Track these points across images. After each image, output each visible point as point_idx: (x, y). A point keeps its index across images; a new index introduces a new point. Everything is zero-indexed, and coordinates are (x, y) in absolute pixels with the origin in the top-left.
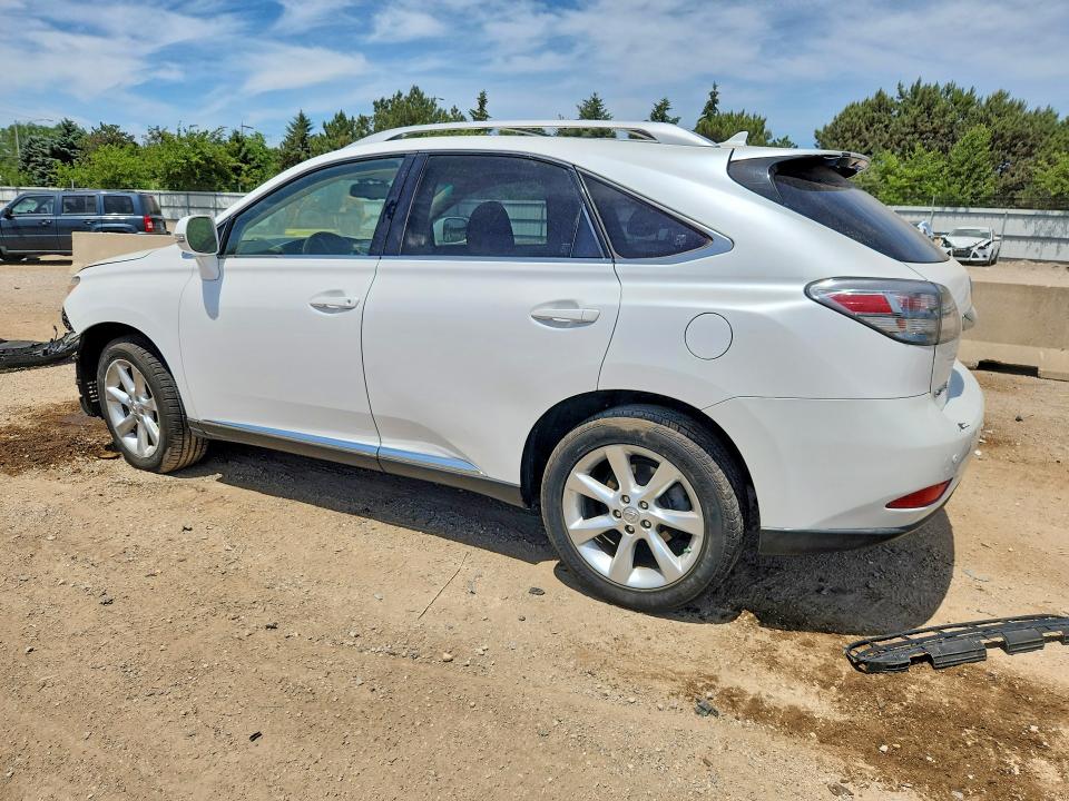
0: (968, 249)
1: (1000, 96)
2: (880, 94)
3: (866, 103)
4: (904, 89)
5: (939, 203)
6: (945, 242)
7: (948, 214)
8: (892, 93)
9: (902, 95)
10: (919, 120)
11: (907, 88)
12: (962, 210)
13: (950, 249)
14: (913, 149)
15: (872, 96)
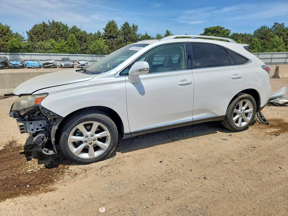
0: (84, 64)
1: (75, 27)
2: (44, 23)
3: (40, 25)
4: (50, 22)
5: (69, 53)
6: (78, 62)
7: (72, 56)
8: (47, 23)
9: (50, 24)
10: (57, 31)
11: (51, 22)
12: (74, 54)
13: (80, 64)
14: (58, 39)
15: (41, 23)
